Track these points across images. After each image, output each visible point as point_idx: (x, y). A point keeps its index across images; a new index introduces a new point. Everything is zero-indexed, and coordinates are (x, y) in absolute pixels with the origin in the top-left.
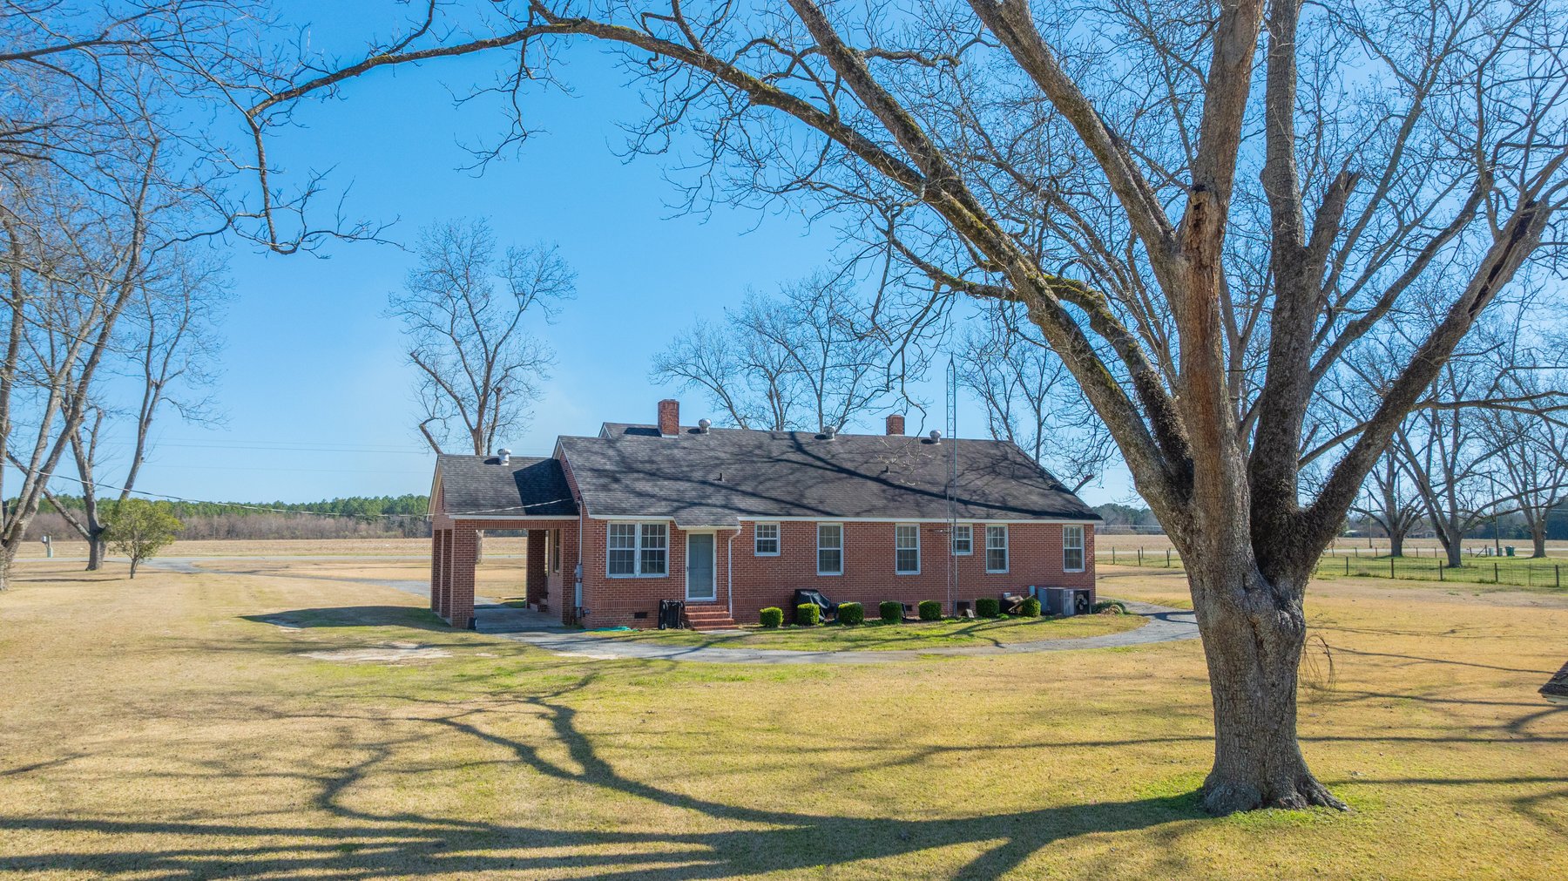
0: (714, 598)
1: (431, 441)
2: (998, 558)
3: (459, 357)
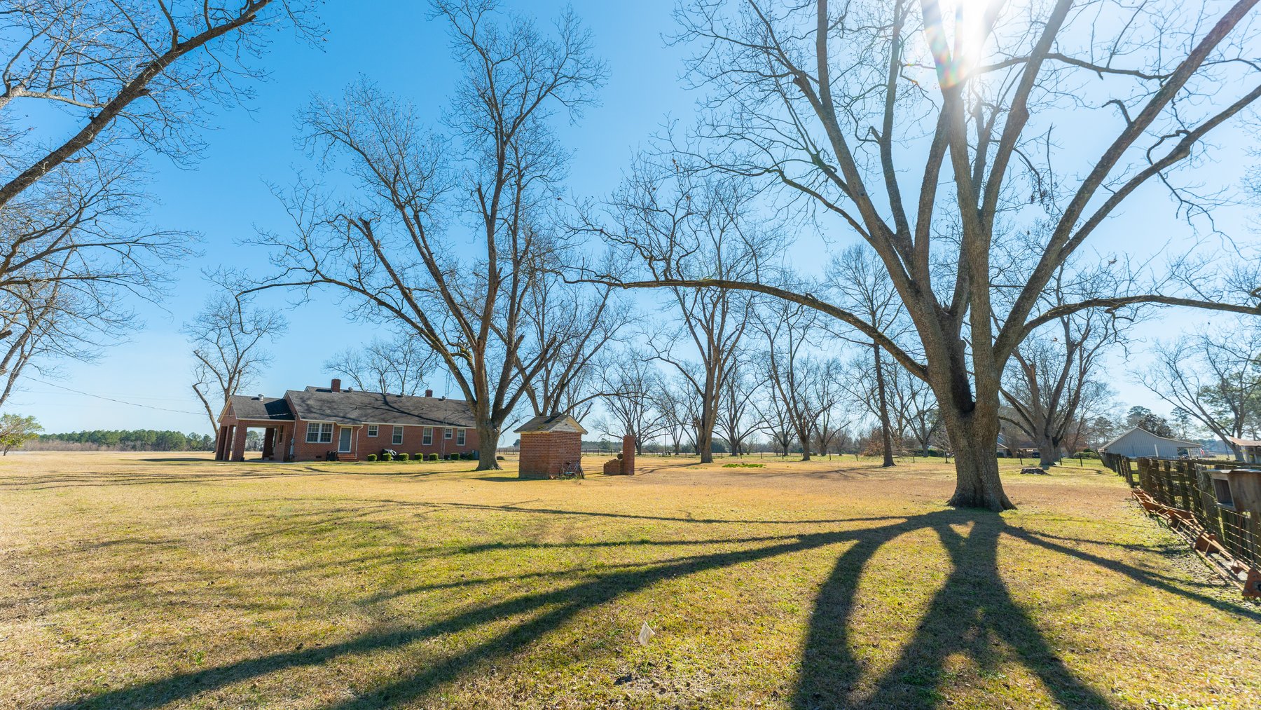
0: (349, 452)
1: (199, 393)
2: (461, 441)
3: (220, 355)
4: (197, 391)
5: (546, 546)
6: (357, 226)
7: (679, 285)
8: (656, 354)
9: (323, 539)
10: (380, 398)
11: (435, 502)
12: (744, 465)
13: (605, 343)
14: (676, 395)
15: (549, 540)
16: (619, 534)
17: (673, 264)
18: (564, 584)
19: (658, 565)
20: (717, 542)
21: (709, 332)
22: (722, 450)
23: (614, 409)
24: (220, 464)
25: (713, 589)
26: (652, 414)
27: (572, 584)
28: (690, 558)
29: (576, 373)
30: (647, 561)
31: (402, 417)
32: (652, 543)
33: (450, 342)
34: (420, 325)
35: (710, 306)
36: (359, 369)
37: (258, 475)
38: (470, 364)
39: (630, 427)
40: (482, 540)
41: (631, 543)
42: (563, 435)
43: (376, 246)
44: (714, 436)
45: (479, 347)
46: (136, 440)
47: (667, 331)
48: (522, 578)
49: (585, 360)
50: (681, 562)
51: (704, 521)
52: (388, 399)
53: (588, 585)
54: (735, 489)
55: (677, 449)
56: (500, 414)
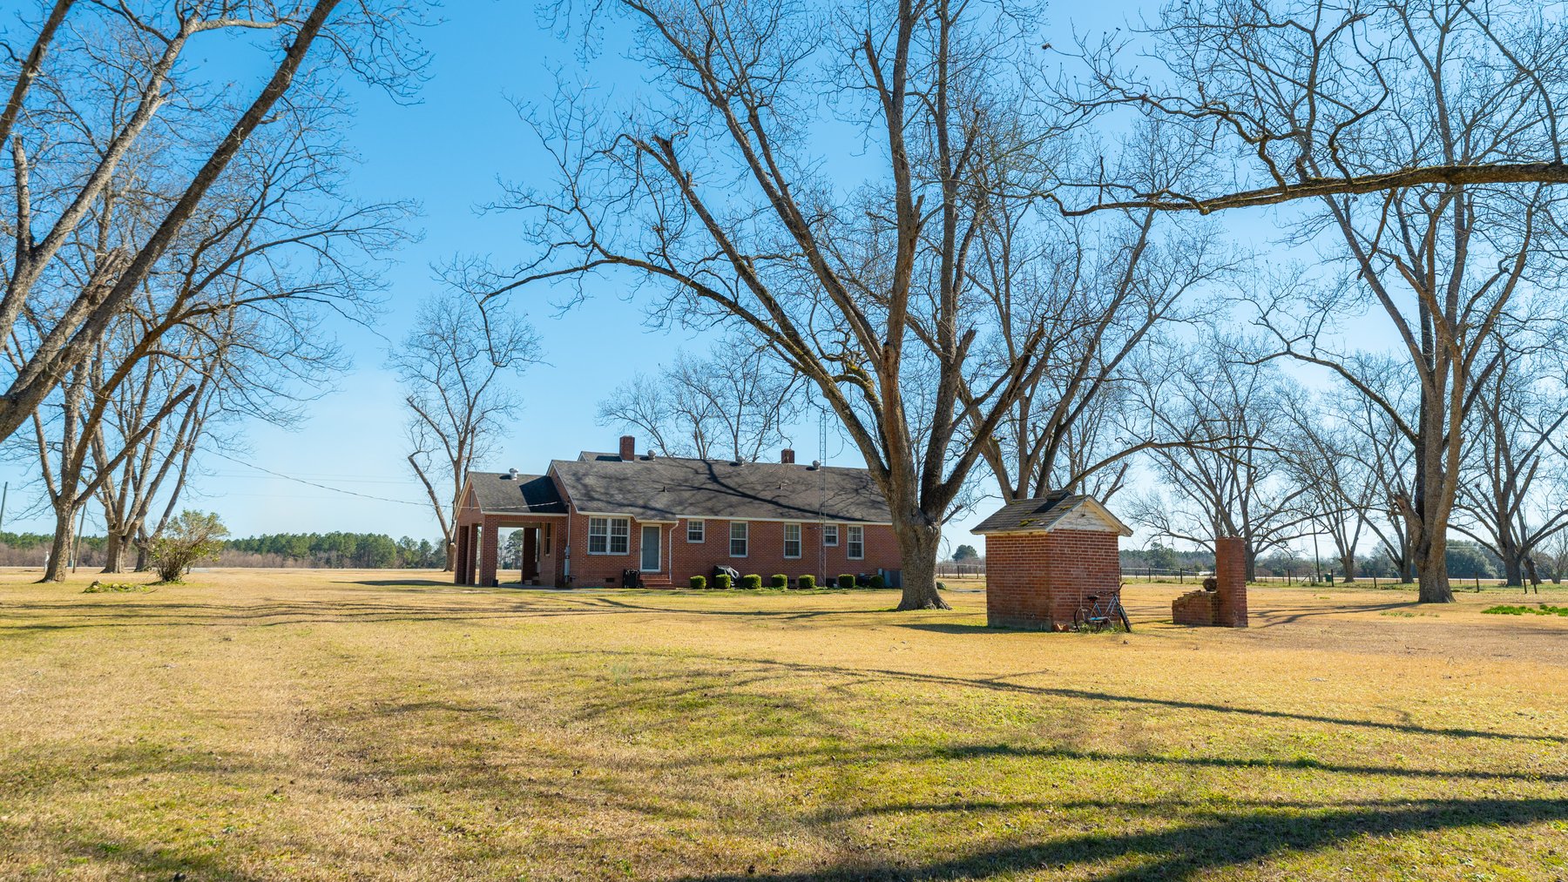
0: (659, 570)
1: (418, 470)
2: (856, 549)
3: (443, 402)
4: (416, 466)
5: (1094, 756)
6: (651, 152)
7: (1337, 190)
8: (1277, 345)
9: (699, 719)
10: (701, 467)
11: (852, 667)
12: (1544, 608)
13: (1152, 330)
14: (1338, 437)
15: (1097, 746)
16: (1243, 745)
17: (1319, 141)
18: (1152, 825)
19: (1348, 809)
20: (1486, 776)
21: (1424, 284)
22: (1479, 573)
23: (1181, 476)
24: (466, 590)
25: (1488, 864)
26: (1275, 485)
27: (1169, 826)
28: (1421, 802)
29: (1086, 400)
30: (1320, 799)
31: (744, 504)
32: (1324, 767)
33: (827, 352)
34: (776, 328)
35: (1422, 220)
36: (658, 416)
37: (535, 610)
38: (869, 397)
39: (1223, 516)
40: (967, 737)
41: (1276, 764)
42: (1075, 536)
43: (685, 183)
44: (1451, 535)
45: (888, 364)
46: (330, 549)
47: (1306, 290)
48: (1068, 806)
49: (1105, 372)
50: (1402, 808)
51: (1446, 732)
52: (716, 469)
53: (1201, 829)
54: (1524, 665)
55: (1348, 568)
56: (938, 496)
